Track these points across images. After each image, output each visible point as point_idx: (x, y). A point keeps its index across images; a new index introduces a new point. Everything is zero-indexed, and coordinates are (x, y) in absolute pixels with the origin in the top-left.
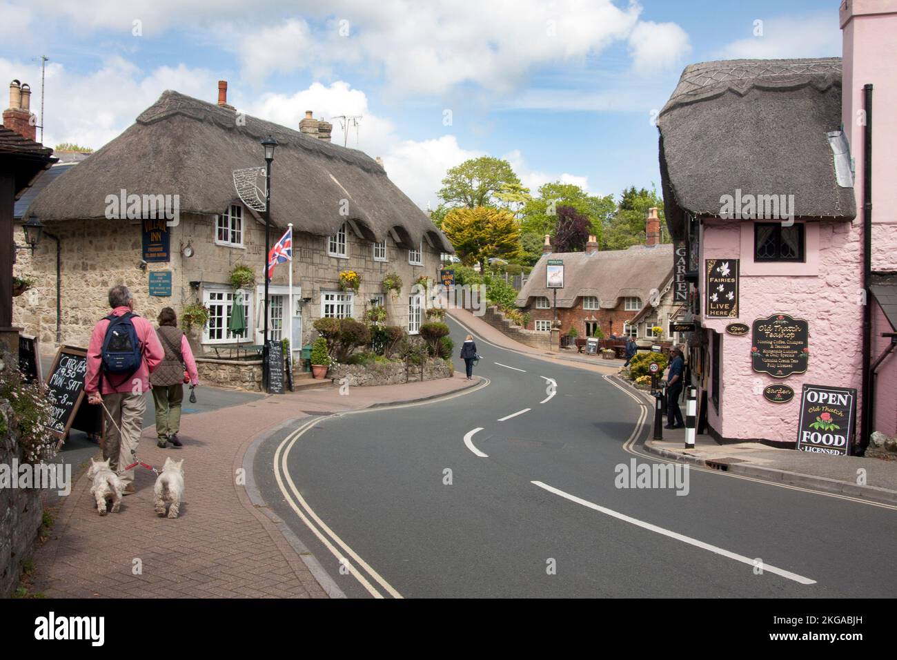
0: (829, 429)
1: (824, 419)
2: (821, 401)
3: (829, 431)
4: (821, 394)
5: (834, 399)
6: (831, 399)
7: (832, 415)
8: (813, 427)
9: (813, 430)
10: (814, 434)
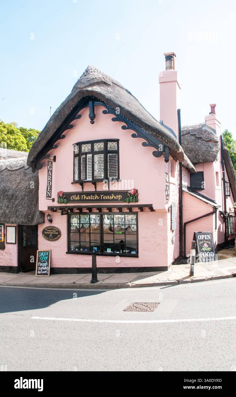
0: (208, 250)
1: (206, 246)
2: (203, 239)
3: (208, 251)
4: (202, 235)
5: (207, 237)
6: (205, 237)
7: (208, 244)
8: (203, 250)
9: (203, 251)
10: (204, 253)
